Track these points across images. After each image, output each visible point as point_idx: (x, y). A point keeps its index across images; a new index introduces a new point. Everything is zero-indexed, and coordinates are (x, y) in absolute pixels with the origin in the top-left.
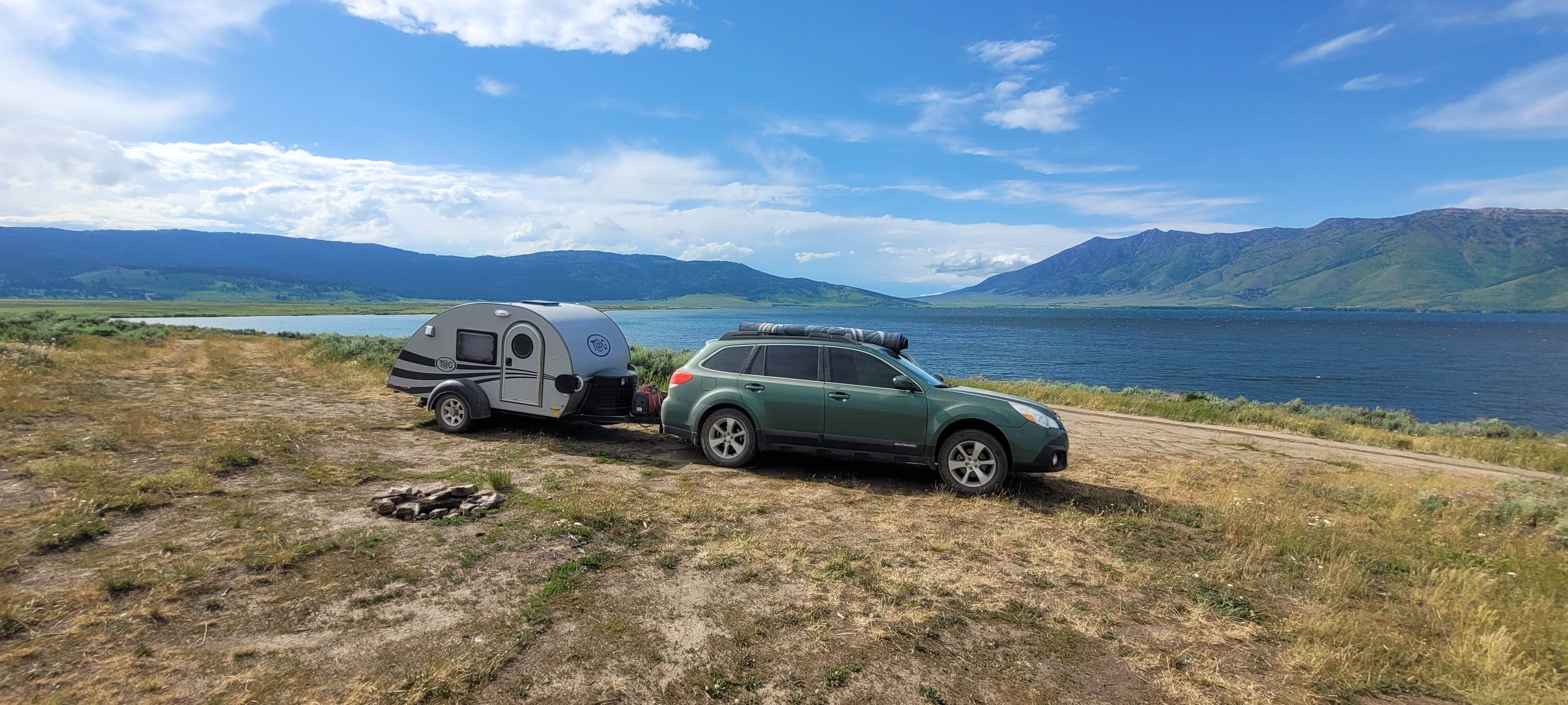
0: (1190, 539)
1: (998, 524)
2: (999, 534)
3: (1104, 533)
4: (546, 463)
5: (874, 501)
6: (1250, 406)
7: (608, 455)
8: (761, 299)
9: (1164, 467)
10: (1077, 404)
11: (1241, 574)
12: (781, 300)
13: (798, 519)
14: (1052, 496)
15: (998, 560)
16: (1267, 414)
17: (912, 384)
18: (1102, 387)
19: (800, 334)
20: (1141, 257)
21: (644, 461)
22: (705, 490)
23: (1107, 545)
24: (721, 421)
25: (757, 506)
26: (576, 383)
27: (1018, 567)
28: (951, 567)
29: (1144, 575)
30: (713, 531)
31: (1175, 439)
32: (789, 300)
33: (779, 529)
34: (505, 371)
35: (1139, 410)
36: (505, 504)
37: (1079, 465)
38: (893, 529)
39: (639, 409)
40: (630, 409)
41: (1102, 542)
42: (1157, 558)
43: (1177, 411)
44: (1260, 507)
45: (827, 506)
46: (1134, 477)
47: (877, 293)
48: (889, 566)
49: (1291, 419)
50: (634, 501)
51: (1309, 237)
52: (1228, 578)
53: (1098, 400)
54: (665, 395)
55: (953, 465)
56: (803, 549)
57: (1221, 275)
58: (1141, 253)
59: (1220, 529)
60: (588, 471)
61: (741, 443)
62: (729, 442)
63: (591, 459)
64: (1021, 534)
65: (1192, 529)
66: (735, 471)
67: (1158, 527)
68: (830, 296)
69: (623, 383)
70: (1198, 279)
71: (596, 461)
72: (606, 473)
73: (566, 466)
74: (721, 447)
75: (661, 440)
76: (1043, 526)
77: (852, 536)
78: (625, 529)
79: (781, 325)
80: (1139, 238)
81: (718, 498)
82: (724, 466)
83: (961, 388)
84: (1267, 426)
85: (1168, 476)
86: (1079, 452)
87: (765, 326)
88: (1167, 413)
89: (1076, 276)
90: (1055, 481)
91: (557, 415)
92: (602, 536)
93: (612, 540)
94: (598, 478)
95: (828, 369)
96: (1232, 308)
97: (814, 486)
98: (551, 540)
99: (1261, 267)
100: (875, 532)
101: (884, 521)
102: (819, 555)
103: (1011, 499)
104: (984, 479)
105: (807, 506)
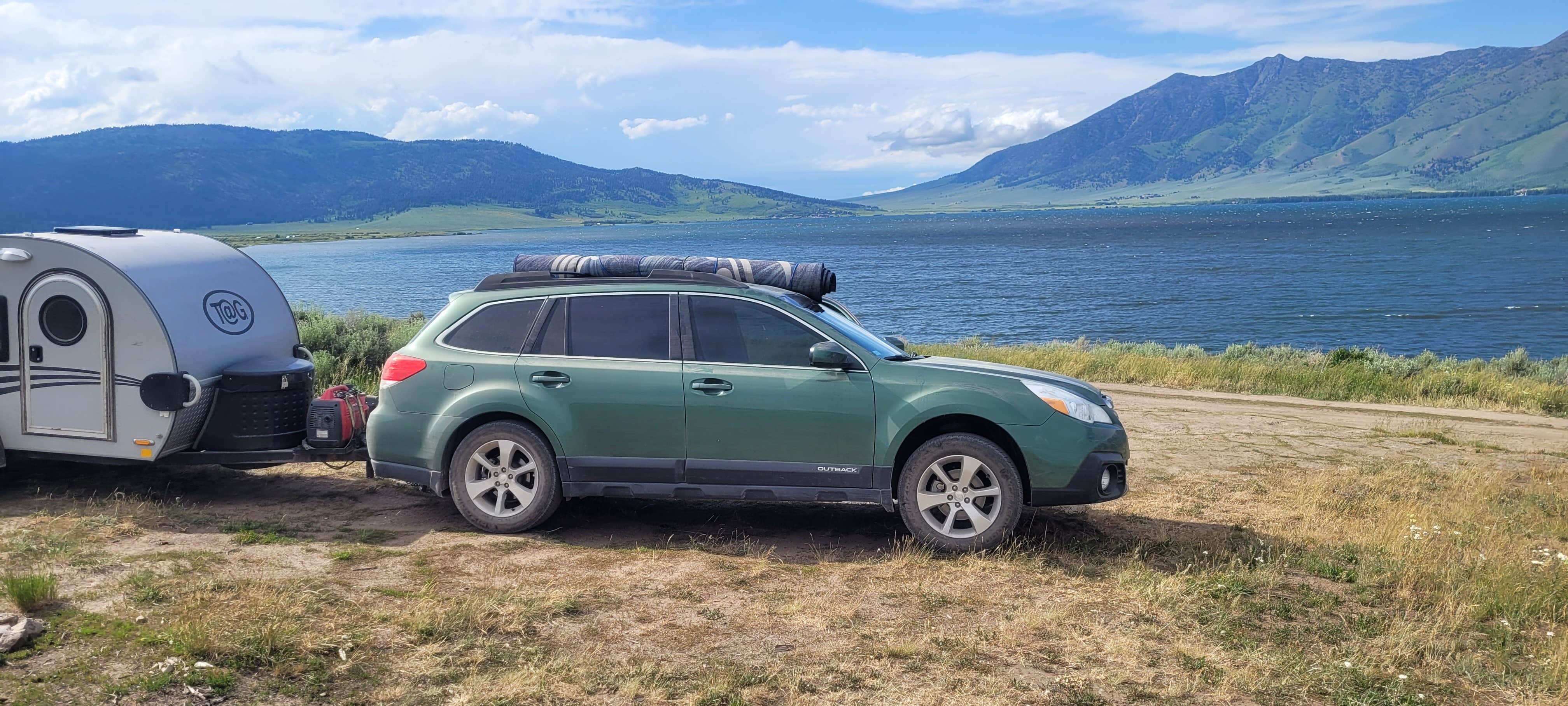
0: (1338, 602)
1: (1006, 602)
2: (1009, 618)
3: (1192, 602)
4: (132, 552)
5: (784, 577)
6: (1440, 366)
7: (263, 528)
8: (560, 212)
9: (1295, 481)
10: (1146, 380)
11: (1422, 656)
12: (601, 212)
13: (642, 620)
14: (1103, 545)
15: (1008, 665)
16: (1469, 378)
17: (845, 356)
18: (1190, 347)
19: (633, 273)
20: (1255, 108)
21: (338, 533)
22: (463, 580)
23: (1196, 624)
24: (488, 446)
25: (564, 602)
26: (186, 389)
27: (1044, 674)
28: (925, 684)
29: (1259, 671)
30: (479, 655)
31: (1315, 432)
32: (617, 212)
33: (608, 641)
34: (28, 373)
35: (1255, 385)
36: (48, 637)
37: (1149, 487)
38: (819, 624)
39: (322, 434)
40: (304, 435)
41: (1189, 620)
42: (1282, 639)
43: (1318, 382)
44: (1455, 540)
45: (697, 592)
46: (1243, 502)
47: (781, 193)
48: (813, 691)
49: (1510, 386)
50: (318, 611)
51: (1539, 63)
52: (1400, 664)
53: (1184, 370)
54: (372, 404)
55: (926, 501)
56: (653, 674)
57: (1393, 137)
58: (1255, 102)
59: (1387, 583)
60: (222, 561)
61: (529, 486)
62: (506, 485)
63: (226, 538)
64: (1048, 615)
65: (1340, 585)
66: (520, 539)
67: (1285, 587)
68: (693, 201)
69: (285, 384)
70: (1353, 144)
71: (239, 541)
72: (258, 562)
73: (174, 556)
74: (490, 496)
75: (372, 492)
76: (1087, 598)
77: (744, 643)
78: (301, 666)
79: (595, 258)
80: (1250, 74)
81: (486, 592)
82: (497, 531)
83: (934, 360)
84: (1469, 401)
85: (1301, 497)
86: (1151, 465)
87: (565, 261)
88: (1301, 387)
89: (1143, 147)
90: (1108, 518)
91: (149, 455)
92: (255, 684)
93: (276, 690)
94: (242, 574)
95: (687, 337)
96: (1411, 196)
97: (671, 557)
98: (146, 700)
99: (1460, 120)
100: (786, 632)
101: (803, 611)
102: (683, 683)
103: (1029, 556)
104: (981, 523)
105: (659, 594)
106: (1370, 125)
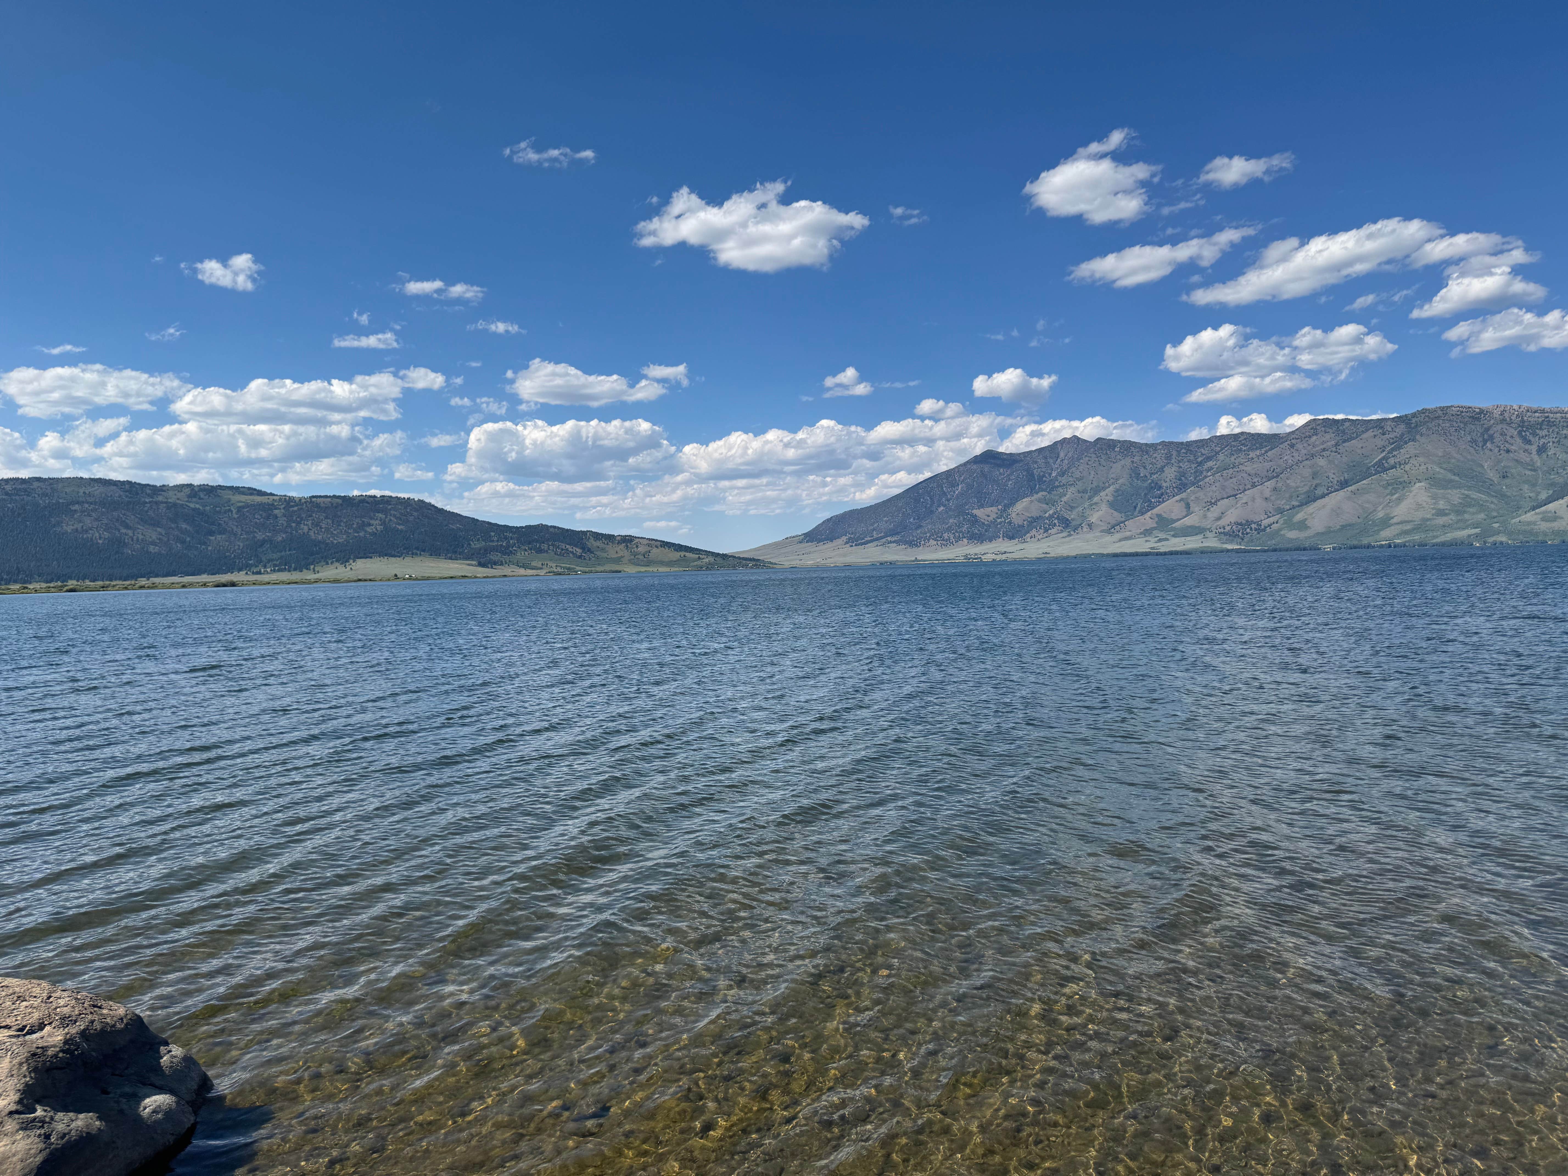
57: (1188, 504)
58: (1060, 474)
70: (1155, 511)
80: (1052, 451)
99: (1242, 491)
106: (1162, 494)
